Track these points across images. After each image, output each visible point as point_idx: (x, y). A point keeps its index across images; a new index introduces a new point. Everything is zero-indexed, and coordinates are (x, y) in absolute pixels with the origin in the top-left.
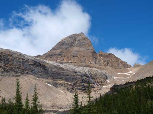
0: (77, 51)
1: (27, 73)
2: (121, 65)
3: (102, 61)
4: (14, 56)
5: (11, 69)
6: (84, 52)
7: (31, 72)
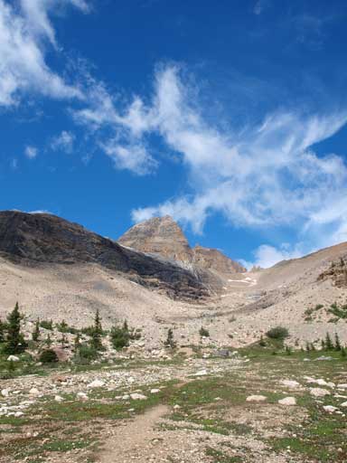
0: (161, 243)
1: (88, 260)
2: (231, 268)
3: (202, 260)
4: (63, 224)
5: (57, 248)
6: (172, 244)
7: (96, 257)
